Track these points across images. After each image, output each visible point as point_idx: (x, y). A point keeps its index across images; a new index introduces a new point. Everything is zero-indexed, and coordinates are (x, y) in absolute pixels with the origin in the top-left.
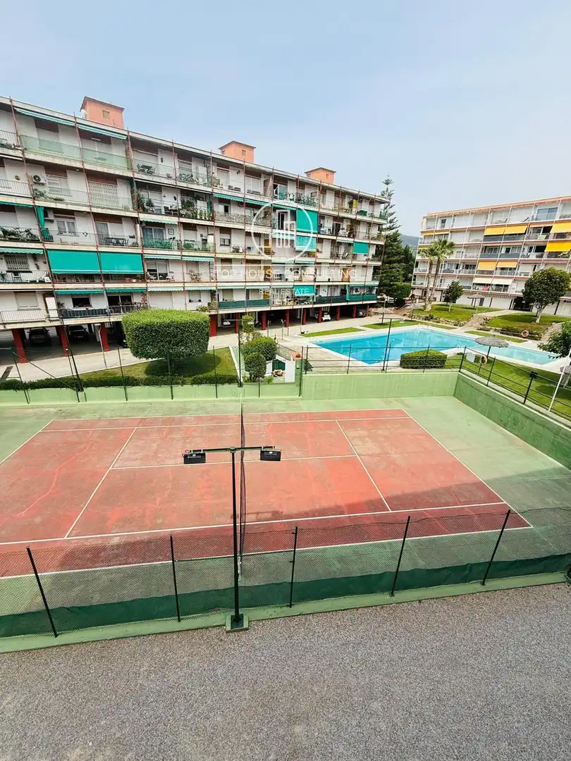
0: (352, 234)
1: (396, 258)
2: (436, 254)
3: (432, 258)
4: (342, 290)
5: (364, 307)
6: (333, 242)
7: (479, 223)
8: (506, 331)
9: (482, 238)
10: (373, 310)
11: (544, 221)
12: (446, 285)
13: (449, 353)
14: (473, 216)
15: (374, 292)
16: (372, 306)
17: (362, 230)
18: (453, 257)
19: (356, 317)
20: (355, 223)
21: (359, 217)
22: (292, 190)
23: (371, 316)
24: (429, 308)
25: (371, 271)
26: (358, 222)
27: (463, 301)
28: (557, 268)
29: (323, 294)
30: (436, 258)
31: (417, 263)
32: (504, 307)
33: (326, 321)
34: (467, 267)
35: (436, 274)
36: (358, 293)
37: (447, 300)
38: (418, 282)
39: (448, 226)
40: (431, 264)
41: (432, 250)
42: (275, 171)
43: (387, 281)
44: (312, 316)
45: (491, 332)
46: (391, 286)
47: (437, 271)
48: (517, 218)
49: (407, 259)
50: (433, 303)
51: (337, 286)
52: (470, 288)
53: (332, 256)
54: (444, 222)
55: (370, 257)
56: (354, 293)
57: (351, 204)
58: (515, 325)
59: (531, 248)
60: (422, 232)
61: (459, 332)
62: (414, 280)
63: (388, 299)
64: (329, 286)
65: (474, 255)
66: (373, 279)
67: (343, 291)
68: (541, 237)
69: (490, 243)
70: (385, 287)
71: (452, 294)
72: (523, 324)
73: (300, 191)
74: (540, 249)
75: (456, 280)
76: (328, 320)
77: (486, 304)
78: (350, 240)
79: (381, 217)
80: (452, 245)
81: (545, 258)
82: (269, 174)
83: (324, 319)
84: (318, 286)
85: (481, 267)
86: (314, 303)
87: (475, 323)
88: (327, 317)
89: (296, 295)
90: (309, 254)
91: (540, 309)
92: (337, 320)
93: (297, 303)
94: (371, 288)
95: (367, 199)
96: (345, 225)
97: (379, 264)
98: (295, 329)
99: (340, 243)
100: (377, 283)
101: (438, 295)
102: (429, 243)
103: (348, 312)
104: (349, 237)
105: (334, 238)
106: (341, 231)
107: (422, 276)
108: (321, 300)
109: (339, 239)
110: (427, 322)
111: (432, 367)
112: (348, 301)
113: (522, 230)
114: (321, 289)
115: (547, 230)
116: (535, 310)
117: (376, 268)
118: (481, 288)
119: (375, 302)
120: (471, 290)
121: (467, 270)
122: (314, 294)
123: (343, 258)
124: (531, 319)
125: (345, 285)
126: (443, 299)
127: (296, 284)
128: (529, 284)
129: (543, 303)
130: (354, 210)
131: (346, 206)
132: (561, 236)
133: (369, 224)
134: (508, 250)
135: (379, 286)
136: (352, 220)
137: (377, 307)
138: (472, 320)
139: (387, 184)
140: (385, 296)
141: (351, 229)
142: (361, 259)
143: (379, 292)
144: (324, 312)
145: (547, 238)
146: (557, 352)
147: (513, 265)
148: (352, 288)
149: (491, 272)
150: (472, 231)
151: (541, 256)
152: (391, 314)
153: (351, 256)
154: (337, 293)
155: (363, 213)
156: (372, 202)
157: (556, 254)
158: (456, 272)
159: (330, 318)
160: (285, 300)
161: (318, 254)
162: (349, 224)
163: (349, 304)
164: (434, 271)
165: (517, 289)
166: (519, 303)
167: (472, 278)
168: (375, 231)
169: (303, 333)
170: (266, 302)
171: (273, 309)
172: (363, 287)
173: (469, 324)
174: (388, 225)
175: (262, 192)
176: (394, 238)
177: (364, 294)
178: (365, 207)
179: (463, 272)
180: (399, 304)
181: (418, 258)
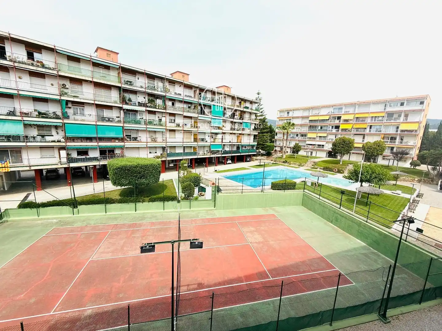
0: (241, 118)
1: (265, 130)
2: (286, 129)
3: (284, 131)
4: (237, 147)
5: (250, 156)
6: (232, 122)
7: (306, 114)
8: (326, 169)
9: (308, 121)
10: (255, 158)
11: (337, 113)
12: (292, 144)
13: (298, 181)
14: (302, 110)
15: (255, 148)
16: (254, 155)
17: (247, 116)
18: (294, 131)
19: (246, 162)
20: (243, 112)
21: (245, 110)
22: (209, 95)
23: (254, 161)
24: (284, 156)
25: (252, 137)
26: (245, 112)
27: (301, 153)
28: (347, 137)
29: (227, 149)
30: (286, 131)
31: (277, 133)
32: (323, 156)
33: (229, 163)
34: (302, 136)
35: (287, 139)
36: (246, 149)
37: (293, 152)
38: (278, 143)
39: (291, 114)
40: (284, 134)
41: (284, 127)
42: (200, 86)
43: (262, 143)
44: (221, 161)
45: (318, 170)
46: (263, 145)
47: (287, 137)
48: (324, 112)
49: (271, 131)
50: (287, 154)
51: (234, 145)
52: (305, 146)
53: (231, 129)
54: (288, 113)
55: (252, 130)
56: (244, 149)
57: (240, 103)
58: (330, 166)
59: (333, 127)
60: (278, 118)
61: (302, 169)
62: (276, 142)
63: (262, 152)
64: (230, 145)
65: (305, 130)
66: (254, 141)
67: (238, 148)
68: (337, 121)
69: (312, 124)
70: (260, 146)
71: (296, 149)
72: (334, 165)
73: (213, 96)
74: (337, 127)
75: (297, 142)
76: (230, 163)
77: (314, 155)
78: (241, 121)
79: (256, 110)
80: (293, 124)
81: (340, 131)
82: (197, 87)
83: (228, 162)
84: (224, 145)
85: (309, 135)
86: (222, 154)
87: (309, 164)
88: (230, 162)
89: (212, 150)
90: (219, 128)
91: (342, 157)
92: (235, 163)
93: (213, 154)
94: (253, 146)
95: (248, 101)
96: (238, 113)
97: (257, 133)
98: (212, 169)
99: (235, 123)
100: (256, 143)
101: (289, 150)
102: (281, 123)
103: (241, 159)
104: (240, 119)
105: (232, 120)
106: (235, 117)
107: (280, 140)
108: (226, 152)
109: (235, 121)
110: (284, 164)
111: (289, 189)
112: (240, 153)
113: (327, 118)
114: (226, 147)
115: (339, 118)
116: (339, 158)
117: (255, 136)
118: (310, 146)
119: (255, 153)
120: (306, 147)
121: (303, 137)
122: (222, 149)
123: (237, 130)
124: (338, 162)
125: (239, 145)
126: (291, 152)
127: (212, 144)
128: (334, 145)
129: (342, 154)
130: (242, 106)
131: (238, 104)
132: (346, 121)
133: (250, 113)
134: (321, 128)
135: (258, 145)
136: (241, 111)
137: (257, 156)
138: (308, 163)
139: (259, 94)
140: (260, 150)
141: (241, 116)
142: (247, 131)
143: (257, 148)
144: (227, 159)
145: (340, 122)
146: (352, 179)
147: (325, 135)
148: (242, 146)
149: (314, 138)
150: (303, 118)
151: (338, 131)
152: (264, 160)
153: (241, 129)
154: (235, 149)
155: (247, 108)
156: (251, 102)
157: (345, 130)
158: (297, 138)
159: (231, 162)
160: (206, 152)
161: (223, 128)
162: (240, 113)
163: (242, 154)
164: (285, 137)
165: (329, 147)
166: (330, 154)
167: (305, 141)
168: (253, 117)
169: (216, 171)
170: (195, 154)
171: (199, 157)
172: (249, 145)
173: (306, 165)
174: (260, 114)
175: (193, 96)
176: (263, 121)
177: (249, 149)
178: (248, 105)
179: (301, 138)
180: (269, 154)
181: (277, 131)
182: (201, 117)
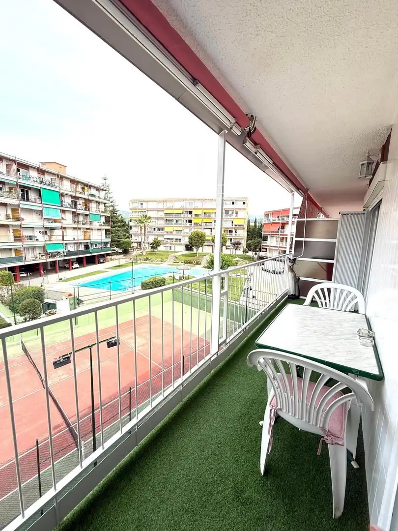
0: (87, 208)
1: (119, 224)
2: (142, 222)
3: (141, 225)
4: (85, 246)
5: (103, 256)
6: (74, 213)
7: (160, 206)
8: (187, 262)
9: (164, 215)
10: (109, 257)
11: (188, 207)
12: (151, 239)
13: (166, 276)
14: (156, 203)
15: (109, 246)
16: (108, 255)
17: (93, 206)
18: (150, 224)
19: (98, 263)
20: (87, 202)
21: (91, 198)
22: (34, 174)
23: (109, 261)
24: (144, 253)
25: (104, 232)
26: (90, 201)
27: (161, 248)
28: (199, 230)
29: (71, 248)
30: (143, 224)
31: (131, 228)
32: (181, 249)
33: (75, 268)
34: (159, 230)
35: (145, 234)
36: (97, 247)
37: (152, 248)
38: (134, 238)
39: (145, 205)
40: (141, 228)
41: (140, 220)
42: (16, 159)
43: (116, 239)
44: (66, 265)
45: (180, 263)
46: (119, 241)
47: (145, 231)
48: (178, 205)
49: (125, 226)
50: (146, 250)
51: (81, 243)
52: (163, 241)
53: (75, 222)
54: (142, 204)
55: (102, 223)
56: (94, 247)
57: (83, 189)
58: (189, 259)
59: (186, 221)
60: (130, 209)
61: (164, 265)
62: (131, 237)
63: (117, 249)
64: (74, 243)
65: (161, 223)
66: (106, 237)
67: (87, 247)
68: (189, 216)
69: (168, 217)
70: (116, 243)
71: (155, 245)
72: (192, 258)
73: (42, 176)
74: (190, 221)
75: (156, 237)
76: (78, 268)
77: (173, 249)
78: (87, 212)
79: (105, 199)
80: (150, 218)
81: (193, 225)
82: (12, 160)
83: (74, 267)
84: (66, 244)
85: (166, 229)
86: (65, 256)
87: (170, 261)
88: (77, 265)
89: (48, 251)
90: (55, 221)
91: (197, 249)
92: (84, 267)
93: (50, 257)
94: (106, 244)
95: (94, 187)
96: (81, 202)
97: (109, 228)
98: (53, 278)
99: (79, 214)
100: (110, 240)
101: (147, 245)
102: (138, 215)
103: (92, 260)
104: (85, 210)
105: (74, 210)
106: (78, 206)
107: (136, 235)
108: (70, 253)
109: (78, 211)
110: (145, 261)
111: (159, 286)
112: (91, 253)
113: (180, 212)
114: (69, 246)
115: (191, 212)
116: (195, 250)
117: (106, 231)
118: (169, 240)
119: (110, 252)
120: (164, 242)
121: (160, 231)
122: (64, 250)
123: (83, 224)
124: (194, 255)
125: (87, 242)
126: (150, 248)
127: (47, 242)
128: (190, 238)
129: (198, 247)
130: (86, 193)
131: (80, 190)
132: (196, 215)
133: (99, 203)
134: (177, 221)
135: (112, 241)
136: (85, 199)
137: (111, 255)
138: (169, 258)
139: (105, 179)
140: (115, 248)
141: (86, 205)
142: (96, 225)
143: (112, 246)
144: (72, 263)
145: (192, 216)
146: (210, 268)
147: (181, 229)
148: (92, 244)
149: (171, 232)
150: (158, 210)
151: (191, 225)
152: (123, 260)
153: (89, 223)
154: (82, 248)
155: (94, 196)
156: (98, 189)
157: (196, 224)
158: (154, 232)
159: (78, 266)
160: (38, 256)
161: (63, 221)
162: (84, 201)
163: (93, 254)
164: (143, 232)
165: (186, 241)
166: (188, 248)
167: (163, 236)
168: (102, 207)
169: (60, 279)
170: (20, 259)
171: (27, 263)
172: (101, 243)
173: (168, 260)
174: (110, 204)
175: (5, 172)
176: (114, 212)
177: (101, 248)
178: (93, 191)
179: (158, 232)
180: (125, 252)
181: (131, 224)
182: (24, 205)
